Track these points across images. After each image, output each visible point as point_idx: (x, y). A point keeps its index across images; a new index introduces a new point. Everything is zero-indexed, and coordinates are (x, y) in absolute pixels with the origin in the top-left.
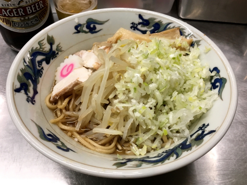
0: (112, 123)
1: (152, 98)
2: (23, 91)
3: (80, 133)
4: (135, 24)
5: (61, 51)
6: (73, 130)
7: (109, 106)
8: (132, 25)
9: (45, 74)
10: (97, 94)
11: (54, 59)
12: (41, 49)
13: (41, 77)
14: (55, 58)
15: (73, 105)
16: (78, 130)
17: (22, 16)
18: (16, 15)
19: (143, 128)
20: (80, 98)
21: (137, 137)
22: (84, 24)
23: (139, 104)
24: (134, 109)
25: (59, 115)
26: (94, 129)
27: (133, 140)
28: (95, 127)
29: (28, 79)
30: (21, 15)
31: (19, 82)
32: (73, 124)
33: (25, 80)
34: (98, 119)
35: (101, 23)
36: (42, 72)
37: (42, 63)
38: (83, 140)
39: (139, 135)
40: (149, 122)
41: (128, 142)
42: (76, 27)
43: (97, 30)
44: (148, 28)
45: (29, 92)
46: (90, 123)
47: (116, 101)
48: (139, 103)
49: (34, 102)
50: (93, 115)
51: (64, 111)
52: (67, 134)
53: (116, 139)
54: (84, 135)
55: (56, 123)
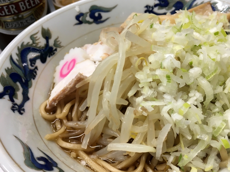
0: (136, 135)
1: (196, 90)
2: (7, 97)
3: (89, 153)
4: (150, 7)
5: (60, 47)
6: (79, 149)
7: (129, 108)
8: (146, 9)
9: (40, 74)
10: (110, 91)
11: (51, 57)
12: (34, 45)
13: (34, 79)
14: (53, 56)
15: (77, 112)
16: (86, 148)
17: (15, 14)
18: (7, 13)
19: (186, 138)
20: (86, 101)
21: (178, 154)
22: (87, 13)
23: (177, 101)
24: (170, 110)
25: (59, 128)
26: (109, 145)
27: (171, 159)
28: (110, 142)
29: (16, 82)
30: (13, 12)
31: (2, 85)
32: (78, 140)
33: (11, 82)
34: (113, 129)
35: (108, 10)
36: (36, 72)
37: (35, 61)
38: (93, 162)
39: (180, 151)
40: (196, 129)
41: (163, 162)
42: (77, 17)
43: (103, 19)
44: (168, 10)
45: (17, 98)
46: (102, 137)
47: (139, 100)
48: (176, 99)
49: (22, 112)
50: (107, 123)
51: (65, 121)
52: (70, 155)
53: (144, 159)
54: (94, 155)
55: (54, 140)
